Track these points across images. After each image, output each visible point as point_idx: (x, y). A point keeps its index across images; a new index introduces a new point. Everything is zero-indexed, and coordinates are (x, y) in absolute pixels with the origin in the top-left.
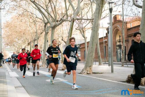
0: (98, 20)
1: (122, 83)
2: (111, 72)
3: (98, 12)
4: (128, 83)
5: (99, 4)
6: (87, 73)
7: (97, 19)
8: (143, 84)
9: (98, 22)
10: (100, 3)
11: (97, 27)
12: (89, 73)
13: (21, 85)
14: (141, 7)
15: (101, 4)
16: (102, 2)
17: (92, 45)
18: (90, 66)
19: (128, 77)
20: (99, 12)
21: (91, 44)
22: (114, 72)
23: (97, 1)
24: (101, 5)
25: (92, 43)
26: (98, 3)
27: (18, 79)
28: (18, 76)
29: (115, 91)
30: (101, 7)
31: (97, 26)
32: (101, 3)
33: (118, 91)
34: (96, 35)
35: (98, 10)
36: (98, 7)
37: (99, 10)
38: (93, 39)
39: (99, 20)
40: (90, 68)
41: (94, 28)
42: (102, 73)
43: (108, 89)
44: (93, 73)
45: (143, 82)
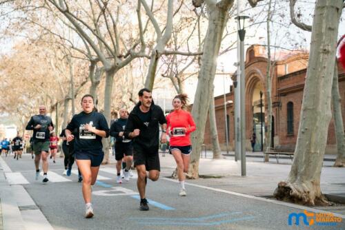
0: (213, 56)
1: (264, 199)
2: (240, 174)
3: (213, 37)
4: (278, 199)
5: (214, 20)
6: (187, 177)
7: (211, 53)
8: (313, 202)
9: (213, 60)
10: (217, 17)
11: (211, 71)
12: (190, 175)
13: (34, 204)
14: (308, 28)
15: (219, 20)
16: (221, 16)
17: (199, 113)
18: (194, 161)
19: (279, 187)
20: (215, 36)
21: (197, 109)
22: (247, 175)
23: (210, 13)
24: (220, 22)
25: (199, 109)
26: (213, 18)
27: (25, 188)
28: (27, 182)
29: (249, 218)
30: (219, 28)
31: (209, 69)
32: (219, 17)
33: (256, 219)
34: (207, 92)
35: (213, 34)
36: (213, 27)
37: (216, 34)
38: (200, 99)
39: (215, 57)
40: (194, 166)
41: (204, 73)
42: (219, 177)
43: (232, 214)
44: (200, 177)
45: (311, 198)
